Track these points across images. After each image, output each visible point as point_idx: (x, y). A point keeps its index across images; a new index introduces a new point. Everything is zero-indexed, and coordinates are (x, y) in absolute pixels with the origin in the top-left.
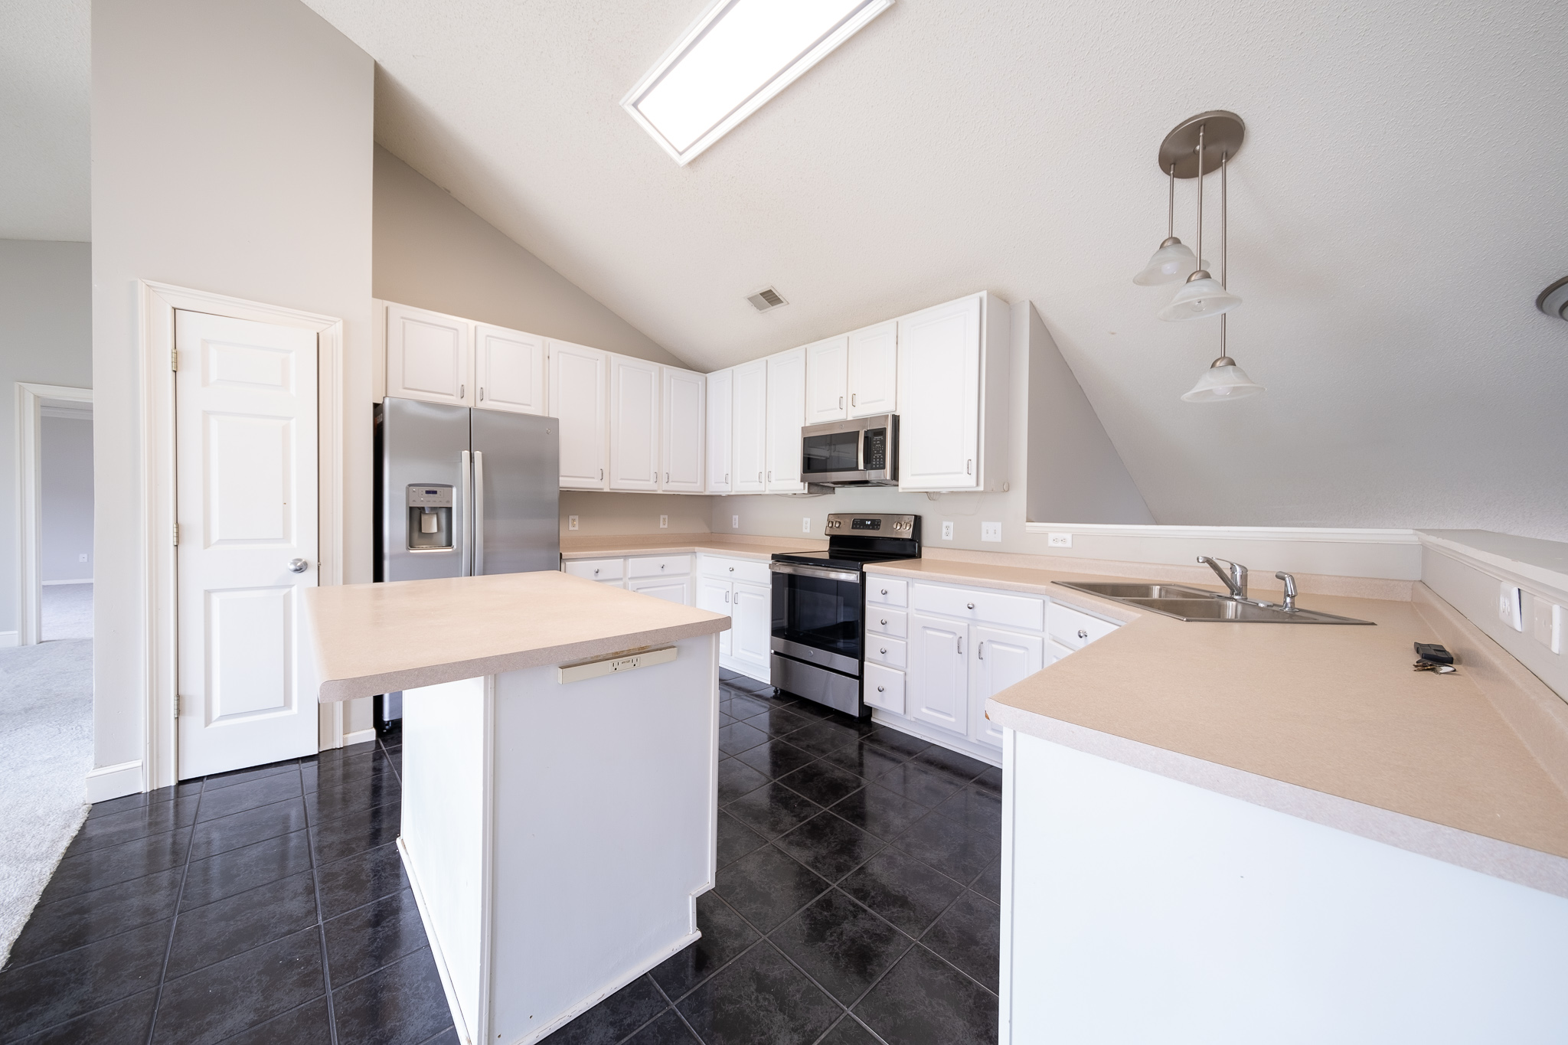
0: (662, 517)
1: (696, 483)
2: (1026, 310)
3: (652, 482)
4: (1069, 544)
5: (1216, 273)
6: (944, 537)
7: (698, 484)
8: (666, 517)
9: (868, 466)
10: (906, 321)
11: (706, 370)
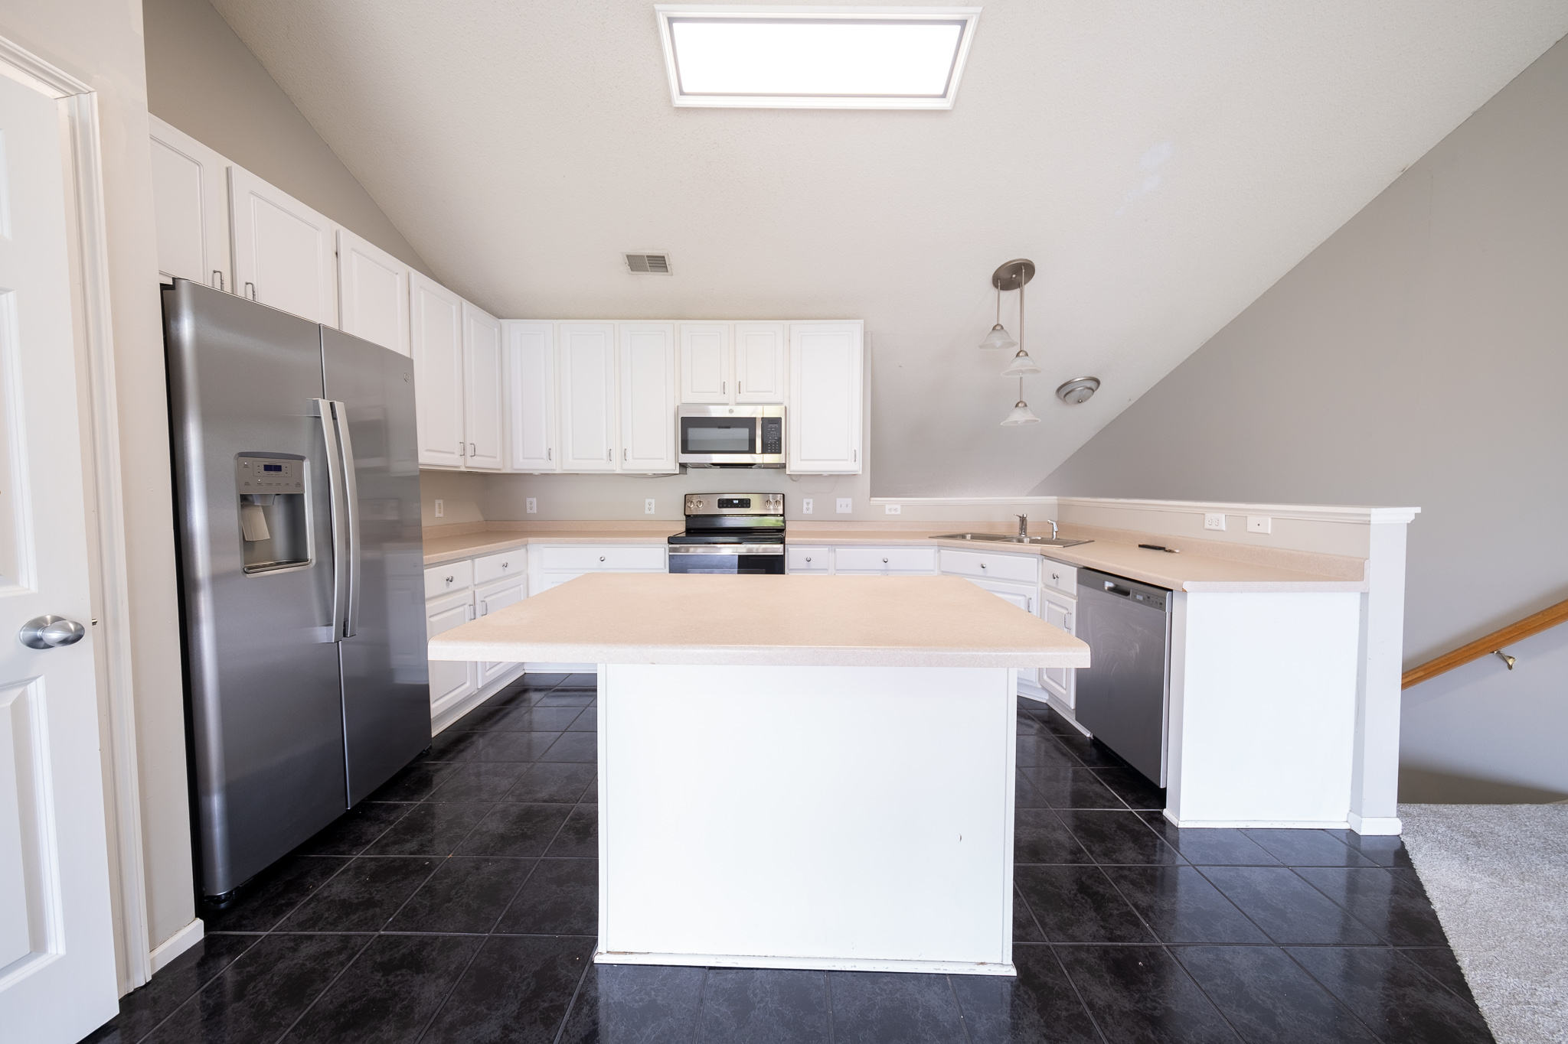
0: (437, 502)
1: (496, 457)
3: (456, 456)
4: (899, 512)
6: (804, 511)
7: (498, 459)
8: (441, 502)
9: (764, 451)
10: (797, 326)
11: (500, 317)
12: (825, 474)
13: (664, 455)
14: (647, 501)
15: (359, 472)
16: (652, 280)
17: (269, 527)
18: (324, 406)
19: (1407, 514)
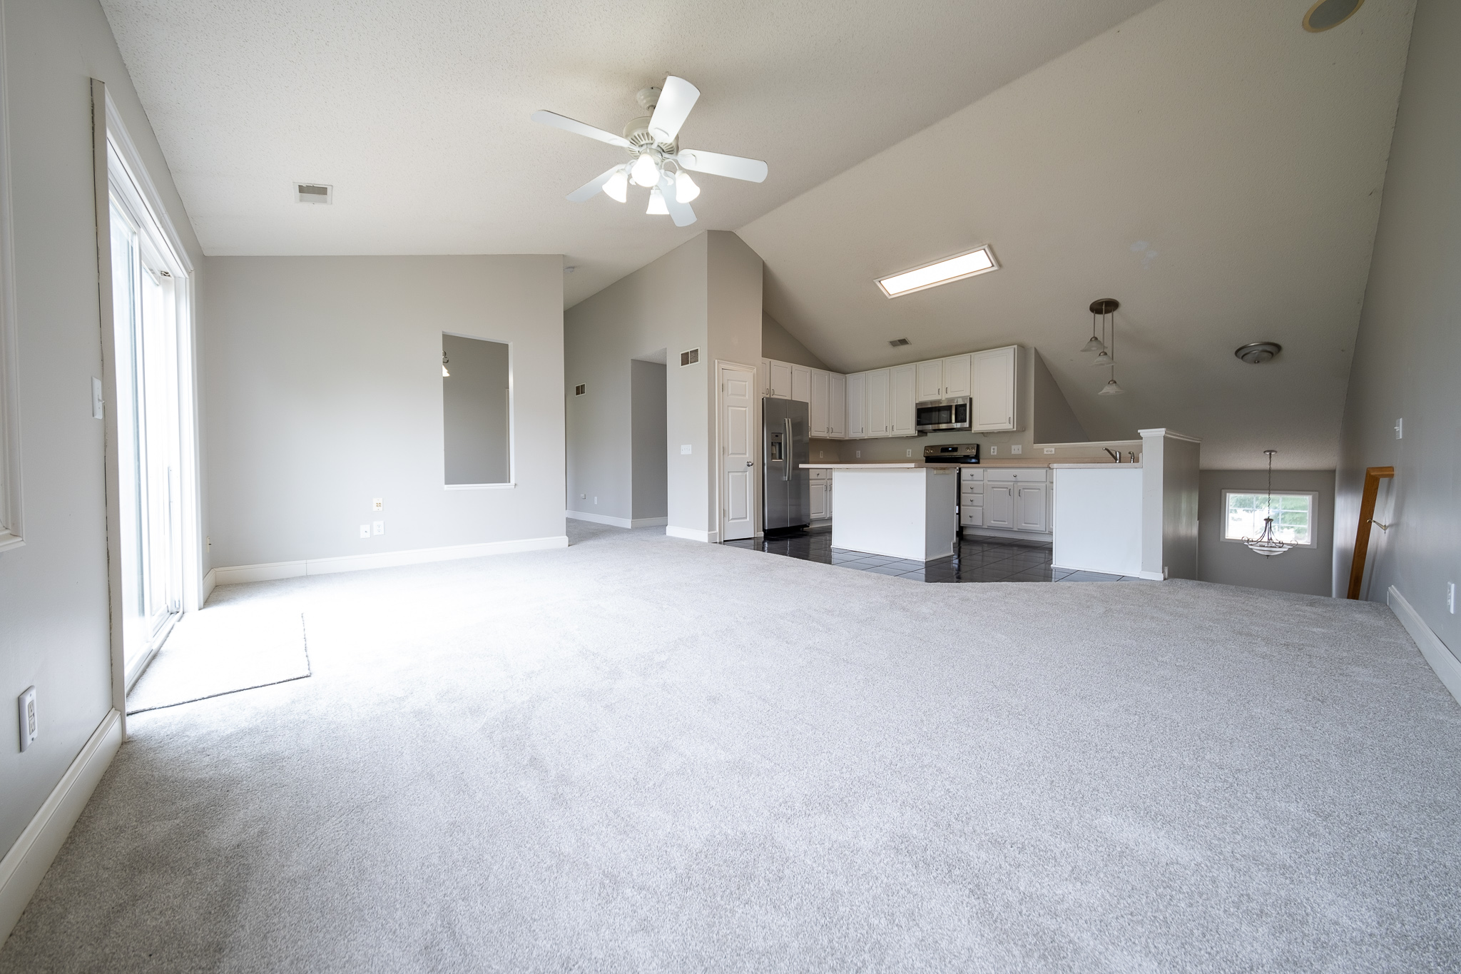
2: (1033, 351)
4: (1053, 453)
5: (1109, 354)
6: (992, 453)
7: (843, 434)
9: (956, 421)
10: (976, 355)
11: (844, 373)
12: (996, 431)
13: (910, 428)
14: (908, 450)
15: (793, 441)
16: (903, 348)
17: (776, 451)
18: (786, 420)
19: (1161, 432)
